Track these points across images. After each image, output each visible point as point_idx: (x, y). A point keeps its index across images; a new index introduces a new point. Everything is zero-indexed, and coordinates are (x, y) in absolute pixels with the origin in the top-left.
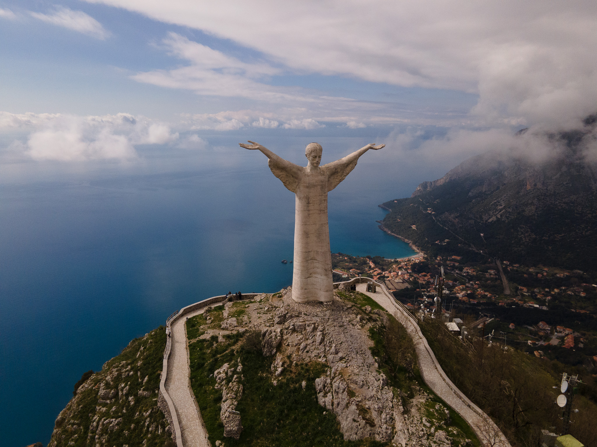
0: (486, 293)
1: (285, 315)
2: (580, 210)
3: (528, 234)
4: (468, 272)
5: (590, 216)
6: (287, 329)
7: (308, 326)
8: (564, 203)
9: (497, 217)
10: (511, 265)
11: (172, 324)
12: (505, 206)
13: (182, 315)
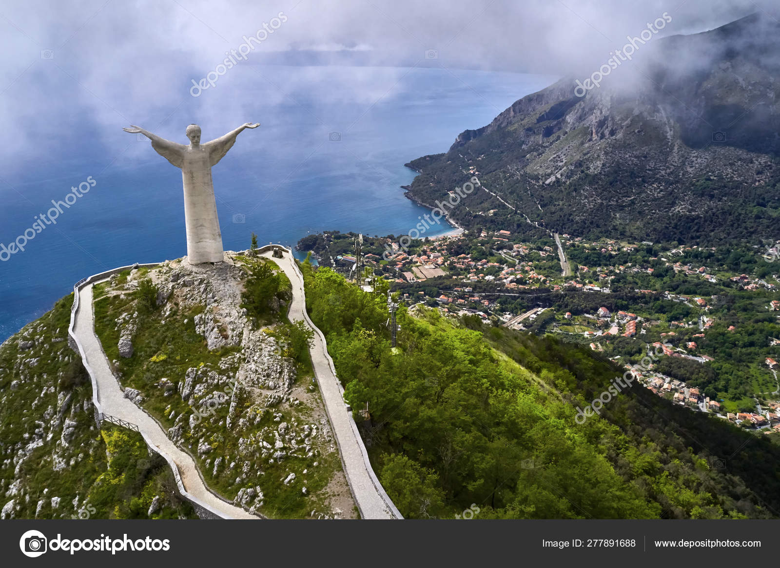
0: (539, 277)
1: (178, 274)
2: (653, 166)
3: (593, 198)
4: (518, 251)
5: (663, 172)
6: (178, 284)
7: (196, 281)
8: (635, 157)
9: (556, 178)
10: (571, 238)
11: (80, 289)
12: (566, 162)
13: (89, 283)
